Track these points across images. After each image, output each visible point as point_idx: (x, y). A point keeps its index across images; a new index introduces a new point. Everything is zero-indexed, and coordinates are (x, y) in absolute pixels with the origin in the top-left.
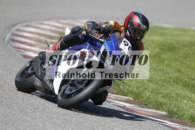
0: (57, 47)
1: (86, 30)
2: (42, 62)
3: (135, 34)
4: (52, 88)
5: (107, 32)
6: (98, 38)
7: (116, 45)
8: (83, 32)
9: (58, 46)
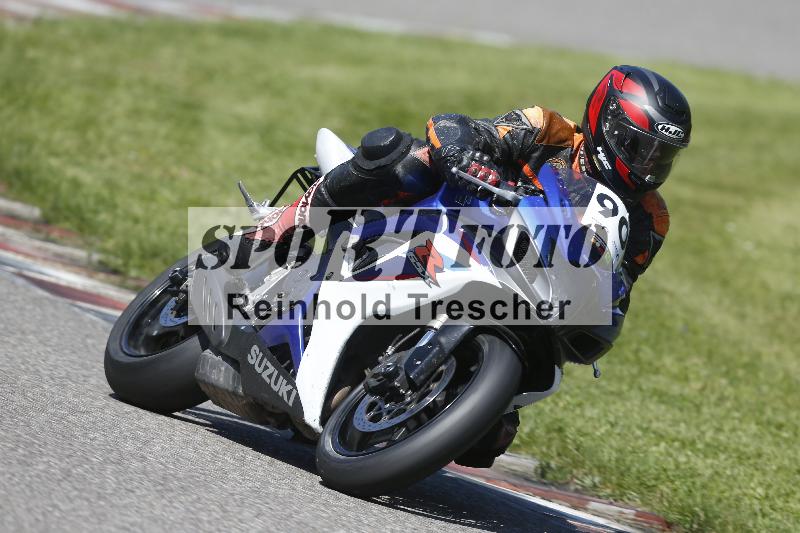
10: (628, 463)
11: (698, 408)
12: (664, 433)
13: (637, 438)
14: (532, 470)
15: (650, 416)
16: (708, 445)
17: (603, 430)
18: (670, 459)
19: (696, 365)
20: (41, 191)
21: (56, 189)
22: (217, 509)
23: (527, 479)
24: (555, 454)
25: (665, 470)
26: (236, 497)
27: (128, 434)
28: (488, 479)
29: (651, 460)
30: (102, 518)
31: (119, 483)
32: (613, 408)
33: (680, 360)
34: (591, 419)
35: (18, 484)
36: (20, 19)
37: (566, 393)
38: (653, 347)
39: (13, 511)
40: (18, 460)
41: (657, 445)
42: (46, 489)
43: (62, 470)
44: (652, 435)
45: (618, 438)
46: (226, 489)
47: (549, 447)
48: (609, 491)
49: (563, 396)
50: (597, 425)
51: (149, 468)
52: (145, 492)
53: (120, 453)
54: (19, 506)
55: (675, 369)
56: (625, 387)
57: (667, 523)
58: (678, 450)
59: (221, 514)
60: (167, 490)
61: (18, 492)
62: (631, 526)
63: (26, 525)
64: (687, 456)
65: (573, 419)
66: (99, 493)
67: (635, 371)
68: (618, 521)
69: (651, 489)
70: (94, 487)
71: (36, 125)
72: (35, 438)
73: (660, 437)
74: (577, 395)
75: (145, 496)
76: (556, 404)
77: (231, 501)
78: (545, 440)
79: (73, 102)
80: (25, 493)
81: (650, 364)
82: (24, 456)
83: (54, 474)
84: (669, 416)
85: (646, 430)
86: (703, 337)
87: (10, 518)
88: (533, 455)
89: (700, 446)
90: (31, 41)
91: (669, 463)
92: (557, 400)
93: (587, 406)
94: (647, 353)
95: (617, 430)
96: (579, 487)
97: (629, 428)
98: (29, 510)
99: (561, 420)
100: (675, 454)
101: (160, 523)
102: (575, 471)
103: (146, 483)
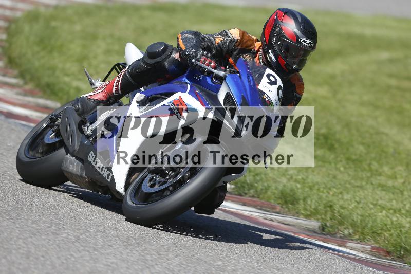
0: (114, 87)
1: (179, 49)
2: (82, 121)
3: (286, 57)
4: (110, 178)
5: (224, 54)
6: (212, 68)
7: (252, 84)
8: (173, 55)
9: (117, 86)
10: (367, 222)
11: (402, 192)
12: (384, 206)
13: (371, 209)
14: (317, 228)
15: (377, 197)
16: (407, 211)
17: (353, 205)
18: (388, 219)
19: (400, 170)
20: (60, 94)
21: (68, 93)
22: (156, 254)
23: (315, 232)
24: (329, 219)
25: (386, 225)
26: (165, 247)
27: (109, 217)
28: (295, 233)
29: (378, 220)
30: (96, 260)
31: (104, 242)
32: (358, 194)
33: (392, 168)
34: (347, 200)
35: (52, 244)
36: (47, 6)
37: (334, 187)
38: (378, 162)
39: (50, 258)
40: (52, 232)
41: (381, 212)
42: (67, 247)
43: (75, 236)
44: (379, 207)
45: (361, 209)
46: (160, 243)
47: (325, 216)
48: (357, 237)
49: (332, 189)
50: (350, 203)
51: (120, 234)
52: (118, 246)
53: (105, 227)
54: (53, 256)
55: (389, 173)
56: (364, 183)
57: (387, 252)
58: (392, 214)
59: (158, 256)
60: (129, 245)
61: (52, 249)
62: (369, 254)
63: (57, 265)
64: (397, 217)
65: (338, 200)
66: (94, 248)
67: (369, 174)
68: (362, 252)
69: (379, 235)
70: (91, 245)
71: (57, 60)
72: (60, 220)
73: (383, 208)
74: (339, 188)
75: (118, 248)
76: (329, 193)
77: (162, 249)
78: (324, 212)
79: (75, 48)
80: (56, 249)
81: (377, 171)
82: (55, 230)
83: (71, 239)
84: (387, 197)
85: (375, 205)
86: (404, 156)
87: (48, 262)
88: (318, 220)
89: (403, 212)
90: (53, 18)
91: (387, 221)
92: (329, 191)
93: (345, 193)
94: (375, 165)
95: (361, 205)
96: (342, 235)
97: (367, 203)
98: (58, 258)
99: (331, 201)
100: (390, 216)
101: (126, 261)
102: (339, 228)
103: (119, 242)
